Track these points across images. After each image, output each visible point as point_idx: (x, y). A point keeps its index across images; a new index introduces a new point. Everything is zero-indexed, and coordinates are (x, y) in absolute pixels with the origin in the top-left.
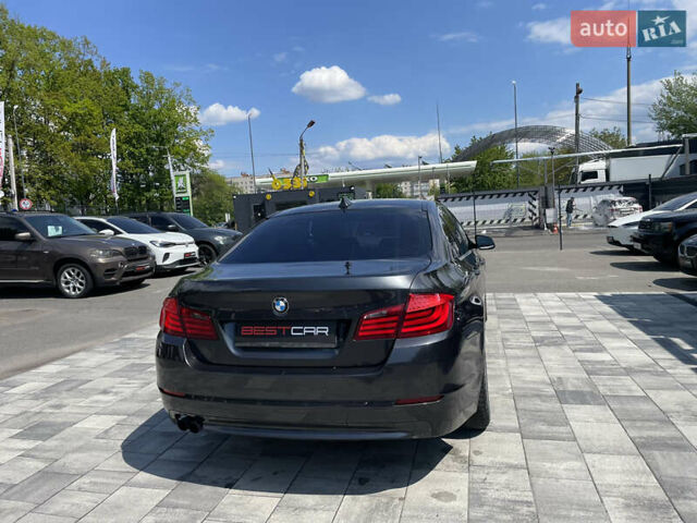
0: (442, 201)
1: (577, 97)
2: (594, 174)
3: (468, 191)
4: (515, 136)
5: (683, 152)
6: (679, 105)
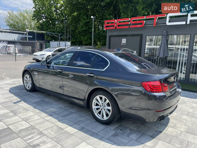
5: (26, 34)
6: (12, 19)
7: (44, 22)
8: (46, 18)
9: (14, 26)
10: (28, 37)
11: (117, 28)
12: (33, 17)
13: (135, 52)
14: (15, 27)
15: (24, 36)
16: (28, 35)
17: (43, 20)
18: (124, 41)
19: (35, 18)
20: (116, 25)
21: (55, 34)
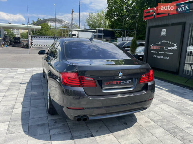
0: (33, 37)
1: (72, 13)
2: (74, 35)
3: (37, 35)
4: (52, 21)
5: (96, 32)
6: (91, 20)
7: (115, 20)
8: (117, 16)
9: (92, 25)
10: (98, 35)
11: (155, 17)
12: (105, 16)
13: (176, 44)
14: (93, 27)
15: (96, 34)
16: (98, 33)
17: (114, 18)
18: (164, 32)
19: (108, 17)
20: (155, 13)
21: (121, 31)
